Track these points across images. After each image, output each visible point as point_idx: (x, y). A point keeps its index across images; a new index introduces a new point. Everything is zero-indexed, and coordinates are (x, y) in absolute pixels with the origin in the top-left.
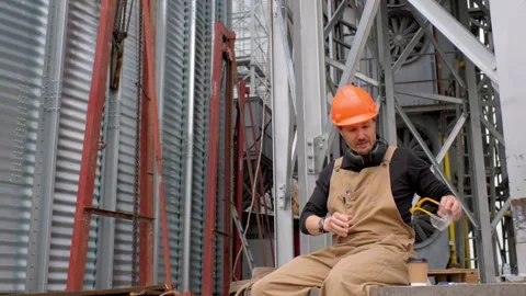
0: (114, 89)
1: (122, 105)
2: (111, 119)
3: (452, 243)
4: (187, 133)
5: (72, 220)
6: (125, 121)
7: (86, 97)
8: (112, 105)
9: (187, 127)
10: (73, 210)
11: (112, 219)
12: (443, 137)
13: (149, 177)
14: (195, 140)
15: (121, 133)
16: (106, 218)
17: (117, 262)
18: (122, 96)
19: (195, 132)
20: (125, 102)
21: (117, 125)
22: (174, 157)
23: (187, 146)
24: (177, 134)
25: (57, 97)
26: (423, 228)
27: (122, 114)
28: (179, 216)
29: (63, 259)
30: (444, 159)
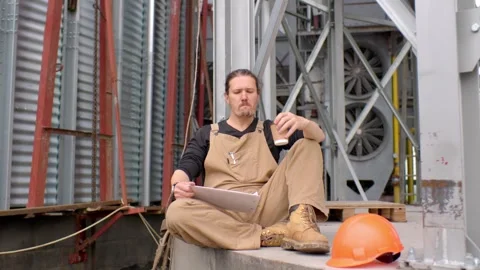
0: (72, 10)
1: (80, 26)
2: (70, 40)
3: (396, 156)
4: (147, 52)
5: (31, 138)
6: (85, 41)
7: (43, 18)
8: (70, 26)
9: (147, 47)
10: (32, 128)
11: (72, 137)
12: (392, 56)
13: (108, 96)
14: (156, 57)
15: (80, 54)
16: (67, 137)
17: (78, 176)
18: (81, 17)
19: (156, 50)
20: (84, 23)
21: (76, 46)
22: (134, 75)
23: (147, 65)
24: (138, 53)
25: (14, 19)
26: (370, 142)
27: (81, 35)
28: (140, 130)
29: (24, 175)
30: (392, 78)
